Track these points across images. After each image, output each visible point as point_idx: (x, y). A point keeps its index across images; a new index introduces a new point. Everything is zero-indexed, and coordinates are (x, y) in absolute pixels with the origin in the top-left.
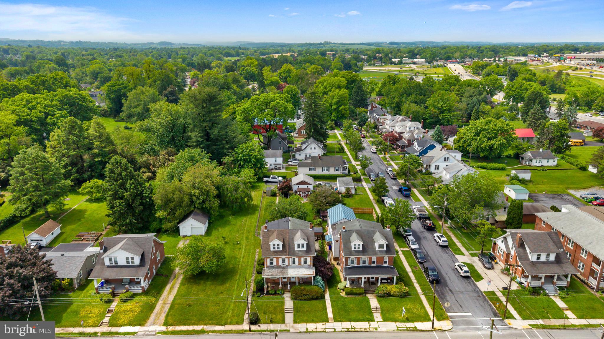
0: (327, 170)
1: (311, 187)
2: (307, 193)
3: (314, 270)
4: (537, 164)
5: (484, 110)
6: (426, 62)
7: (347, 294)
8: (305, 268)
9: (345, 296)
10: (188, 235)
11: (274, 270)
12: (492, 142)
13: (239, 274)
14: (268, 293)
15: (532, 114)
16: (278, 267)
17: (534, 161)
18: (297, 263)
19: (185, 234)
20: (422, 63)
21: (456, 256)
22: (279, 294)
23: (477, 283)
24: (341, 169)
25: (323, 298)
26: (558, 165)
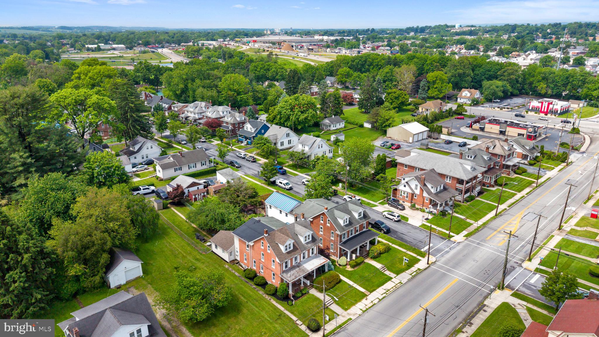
0: (194, 167)
1: (201, 187)
2: (202, 194)
3: (322, 257)
4: (335, 128)
5: (257, 90)
6: (127, 48)
7: (353, 267)
8: (313, 258)
9: (352, 269)
10: (122, 283)
11: (292, 272)
12: (306, 115)
13: (240, 296)
14: (296, 298)
15: (301, 89)
16: (293, 268)
17: (332, 126)
18: (306, 256)
19: (117, 284)
20: (122, 49)
21: (373, 208)
22: (305, 294)
23: (408, 222)
24: (208, 163)
25: (340, 281)
26: (345, 127)
